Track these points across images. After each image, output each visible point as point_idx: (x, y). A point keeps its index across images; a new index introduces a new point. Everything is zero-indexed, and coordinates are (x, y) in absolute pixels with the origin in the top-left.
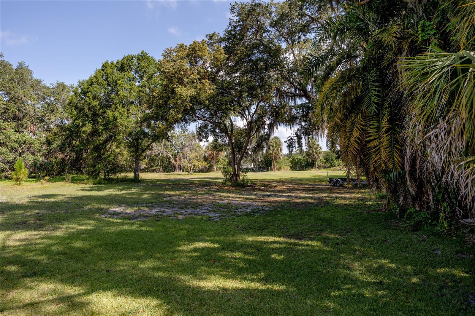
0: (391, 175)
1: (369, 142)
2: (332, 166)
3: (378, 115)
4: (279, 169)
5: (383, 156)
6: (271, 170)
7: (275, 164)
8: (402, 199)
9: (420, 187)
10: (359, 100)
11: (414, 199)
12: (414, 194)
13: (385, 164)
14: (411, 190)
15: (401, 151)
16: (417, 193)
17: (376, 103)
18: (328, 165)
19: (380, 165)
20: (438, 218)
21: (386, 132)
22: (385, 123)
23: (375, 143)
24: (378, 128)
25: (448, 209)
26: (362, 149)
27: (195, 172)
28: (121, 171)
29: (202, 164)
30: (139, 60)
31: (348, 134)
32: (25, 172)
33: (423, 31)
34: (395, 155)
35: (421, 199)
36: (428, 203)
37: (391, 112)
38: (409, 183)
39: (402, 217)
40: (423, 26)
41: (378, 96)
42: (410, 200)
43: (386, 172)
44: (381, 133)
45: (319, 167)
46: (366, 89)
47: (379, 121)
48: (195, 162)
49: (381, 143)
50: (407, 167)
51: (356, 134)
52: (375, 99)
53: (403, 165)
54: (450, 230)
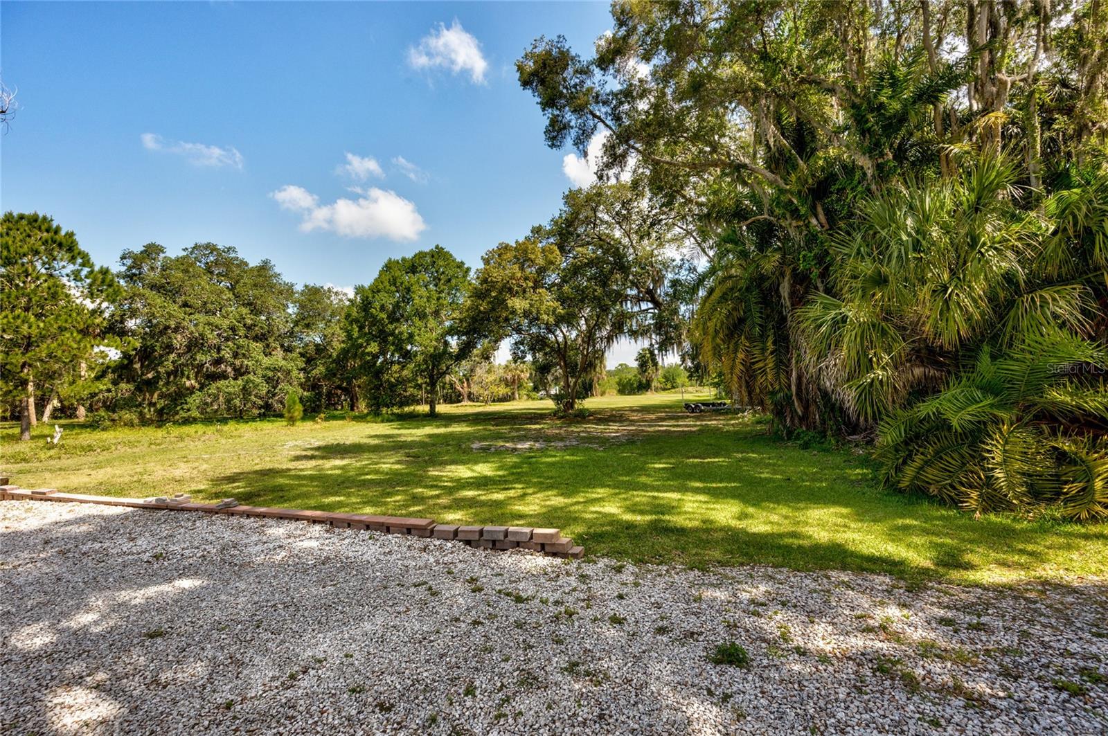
0: (779, 396)
1: (754, 363)
2: (673, 387)
3: (763, 337)
4: (603, 394)
5: (770, 377)
6: (592, 395)
7: (597, 388)
8: (788, 420)
9: (806, 408)
10: (742, 321)
11: (801, 419)
12: (800, 413)
13: (772, 385)
14: (799, 410)
15: (787, 373)
16: (803, 413)
17: (760, 325)
18: (669, 386)
19: (766, 386)
20: (825, 436)
21: (772, 353)
22: (770, 344)
23: (761, 365)
24: (763, 350)
25: (834, 428)
26: (747, 370)
27: (494, 401)
28: (408, 404)
29: (502, 390)
30: (433, 256)
31: (732, 356)
32: (298, 410)
33: (804, 261)
34: (782, 376)
35: (807, 418)
36: (814, 423)
37: (775, 333)
38: (796, 404)
39: (789, 439)
40: (804, 256)
41: (761, 317)
42: (796, 421)
43: (773, 393)
44: (766, 354)
45: (656, 390)
46: (748, 310)
47: (763, 343)
48: (495, 389)
49: (766, 365)
50: (794, 388)
51: (741, 355)
52: (759, 321)
53: (790, 386)
54: (838, 446)
